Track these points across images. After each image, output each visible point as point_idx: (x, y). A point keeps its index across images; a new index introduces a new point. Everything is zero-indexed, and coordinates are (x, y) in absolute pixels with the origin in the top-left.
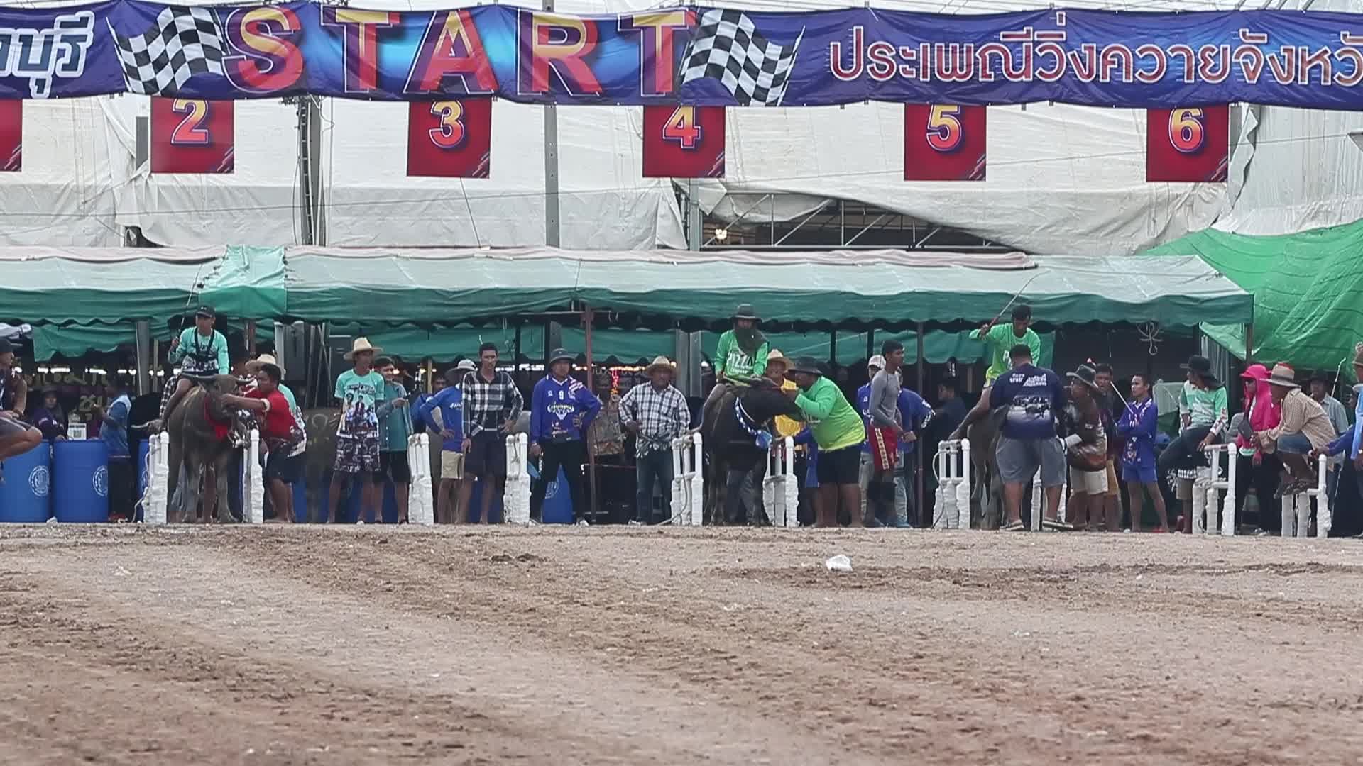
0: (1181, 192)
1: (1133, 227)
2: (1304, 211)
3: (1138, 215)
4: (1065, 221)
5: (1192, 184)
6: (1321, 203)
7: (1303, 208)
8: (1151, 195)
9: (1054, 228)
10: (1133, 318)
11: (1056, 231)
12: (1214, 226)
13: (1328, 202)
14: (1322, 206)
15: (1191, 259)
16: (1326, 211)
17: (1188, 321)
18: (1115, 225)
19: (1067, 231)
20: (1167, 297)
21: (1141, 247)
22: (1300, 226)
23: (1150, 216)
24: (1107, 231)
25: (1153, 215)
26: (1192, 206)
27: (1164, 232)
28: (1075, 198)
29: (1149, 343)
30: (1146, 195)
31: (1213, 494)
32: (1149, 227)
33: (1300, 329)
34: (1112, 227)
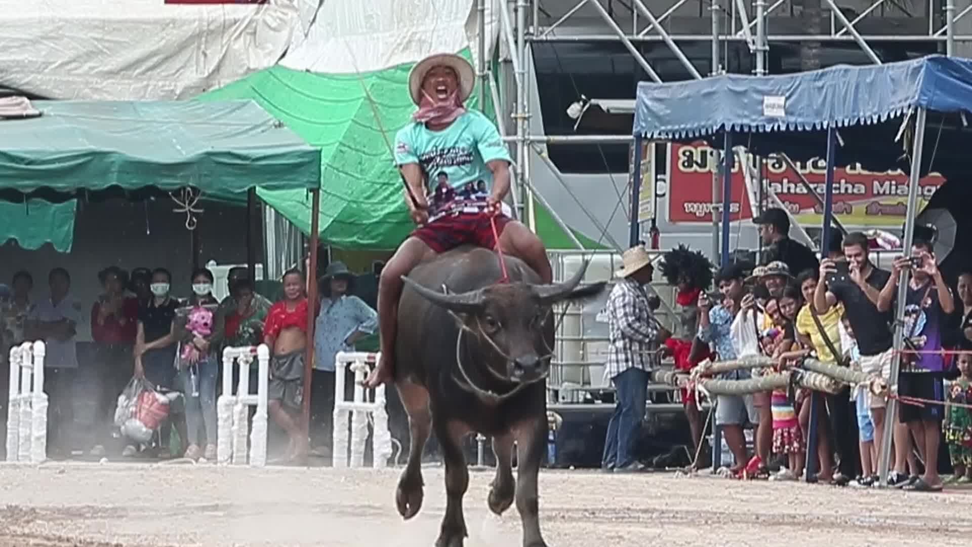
0: (241, 16)
1: (177, 63)
2: (392, 40)
3: (182, 47)
4: (90, 55)
5: (254, 7)
6: (414, 29)
7: (392, 36)
8: (201, 20)
9: (73, 65)
10: (165, 182)
11: (76, 69)
12: (281, 63)
13: (422, 28)
14: (415, 33)
15: (244, 105)
16: (419, 40)
17: (237, 186)
18: (155, 59)
19: (92, 68)
20: (209, 154)
21: (187, 89)
22: (388, 61)
23: (199, 48)
24: (144, 68)
25: (203, 47)
26: (255, 33)
27: (218, 69)
28: (103, 25)
29: (186, 213)
30: (194, 21)
31: (241, 412)
32: (197, 63)
33: (387, 198)
34: (150, 63)
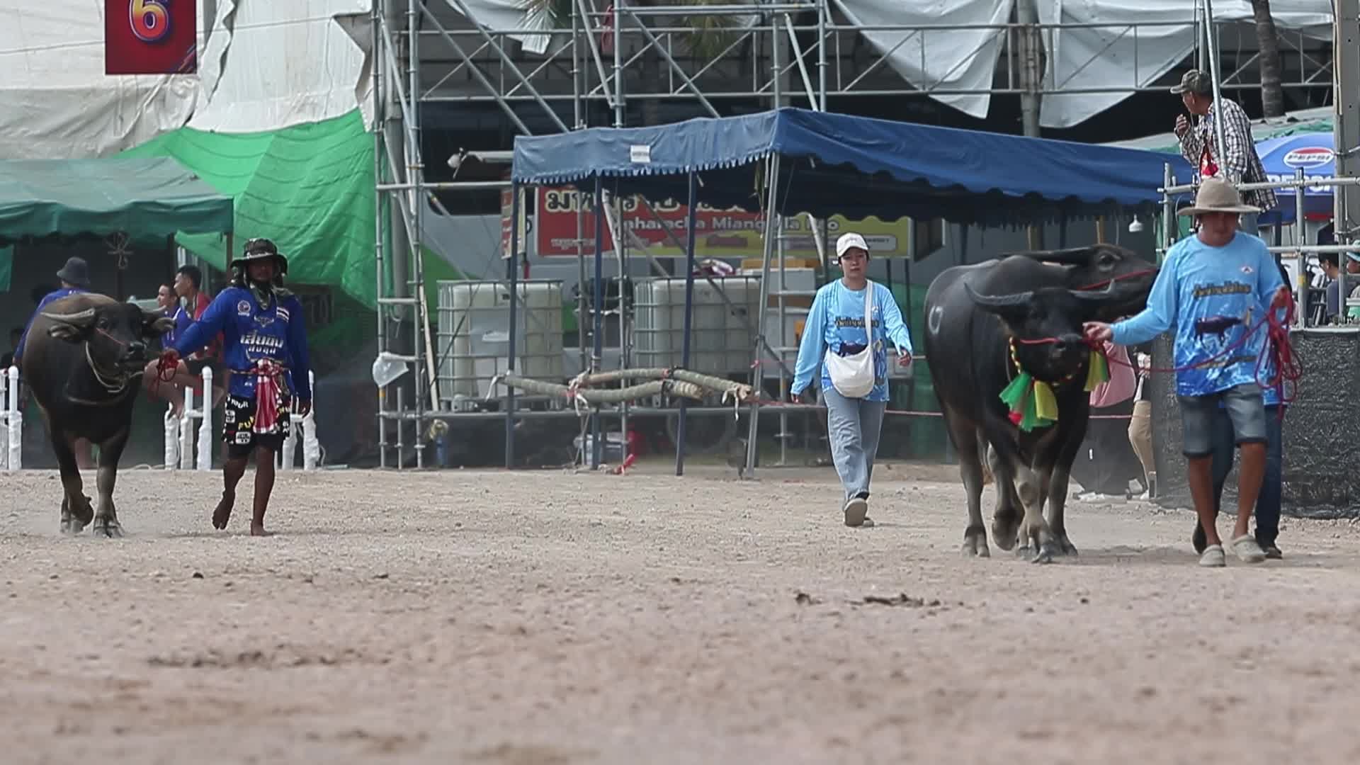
0: (151, 85)
1: (97, 128)
2: (288, 103)
3: (102, 112)
4: (23, 121)
5: (162, 77)
6: (308, 94)
7: (287, 100)
8: (117, 89)
9: (8, 130)
10: (100, 229)
11: (10, 133)
12: (189, 124)
13: (314, 93)
14: (308, 97)
15: (163, 161)
16: (312, 103)
17: (161, 231)
18: (78, 124)
19: (25, 132)
20: (137, 204)
21: (106, 150)
22: (284, 121)
23: (116, 113)
24: (69, 131)
25: (119, 113)
26: (164, 100)
27: (133, 130)
28: (32, 95)
29: (118, 255)
30: (112, 90)
31: (187, 424)
32: (115, 128)
33: (293, 240)
34: (73, 127)
